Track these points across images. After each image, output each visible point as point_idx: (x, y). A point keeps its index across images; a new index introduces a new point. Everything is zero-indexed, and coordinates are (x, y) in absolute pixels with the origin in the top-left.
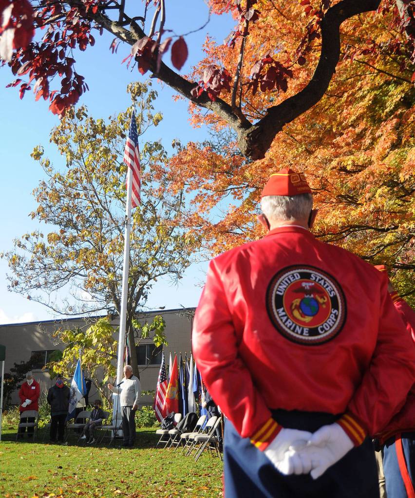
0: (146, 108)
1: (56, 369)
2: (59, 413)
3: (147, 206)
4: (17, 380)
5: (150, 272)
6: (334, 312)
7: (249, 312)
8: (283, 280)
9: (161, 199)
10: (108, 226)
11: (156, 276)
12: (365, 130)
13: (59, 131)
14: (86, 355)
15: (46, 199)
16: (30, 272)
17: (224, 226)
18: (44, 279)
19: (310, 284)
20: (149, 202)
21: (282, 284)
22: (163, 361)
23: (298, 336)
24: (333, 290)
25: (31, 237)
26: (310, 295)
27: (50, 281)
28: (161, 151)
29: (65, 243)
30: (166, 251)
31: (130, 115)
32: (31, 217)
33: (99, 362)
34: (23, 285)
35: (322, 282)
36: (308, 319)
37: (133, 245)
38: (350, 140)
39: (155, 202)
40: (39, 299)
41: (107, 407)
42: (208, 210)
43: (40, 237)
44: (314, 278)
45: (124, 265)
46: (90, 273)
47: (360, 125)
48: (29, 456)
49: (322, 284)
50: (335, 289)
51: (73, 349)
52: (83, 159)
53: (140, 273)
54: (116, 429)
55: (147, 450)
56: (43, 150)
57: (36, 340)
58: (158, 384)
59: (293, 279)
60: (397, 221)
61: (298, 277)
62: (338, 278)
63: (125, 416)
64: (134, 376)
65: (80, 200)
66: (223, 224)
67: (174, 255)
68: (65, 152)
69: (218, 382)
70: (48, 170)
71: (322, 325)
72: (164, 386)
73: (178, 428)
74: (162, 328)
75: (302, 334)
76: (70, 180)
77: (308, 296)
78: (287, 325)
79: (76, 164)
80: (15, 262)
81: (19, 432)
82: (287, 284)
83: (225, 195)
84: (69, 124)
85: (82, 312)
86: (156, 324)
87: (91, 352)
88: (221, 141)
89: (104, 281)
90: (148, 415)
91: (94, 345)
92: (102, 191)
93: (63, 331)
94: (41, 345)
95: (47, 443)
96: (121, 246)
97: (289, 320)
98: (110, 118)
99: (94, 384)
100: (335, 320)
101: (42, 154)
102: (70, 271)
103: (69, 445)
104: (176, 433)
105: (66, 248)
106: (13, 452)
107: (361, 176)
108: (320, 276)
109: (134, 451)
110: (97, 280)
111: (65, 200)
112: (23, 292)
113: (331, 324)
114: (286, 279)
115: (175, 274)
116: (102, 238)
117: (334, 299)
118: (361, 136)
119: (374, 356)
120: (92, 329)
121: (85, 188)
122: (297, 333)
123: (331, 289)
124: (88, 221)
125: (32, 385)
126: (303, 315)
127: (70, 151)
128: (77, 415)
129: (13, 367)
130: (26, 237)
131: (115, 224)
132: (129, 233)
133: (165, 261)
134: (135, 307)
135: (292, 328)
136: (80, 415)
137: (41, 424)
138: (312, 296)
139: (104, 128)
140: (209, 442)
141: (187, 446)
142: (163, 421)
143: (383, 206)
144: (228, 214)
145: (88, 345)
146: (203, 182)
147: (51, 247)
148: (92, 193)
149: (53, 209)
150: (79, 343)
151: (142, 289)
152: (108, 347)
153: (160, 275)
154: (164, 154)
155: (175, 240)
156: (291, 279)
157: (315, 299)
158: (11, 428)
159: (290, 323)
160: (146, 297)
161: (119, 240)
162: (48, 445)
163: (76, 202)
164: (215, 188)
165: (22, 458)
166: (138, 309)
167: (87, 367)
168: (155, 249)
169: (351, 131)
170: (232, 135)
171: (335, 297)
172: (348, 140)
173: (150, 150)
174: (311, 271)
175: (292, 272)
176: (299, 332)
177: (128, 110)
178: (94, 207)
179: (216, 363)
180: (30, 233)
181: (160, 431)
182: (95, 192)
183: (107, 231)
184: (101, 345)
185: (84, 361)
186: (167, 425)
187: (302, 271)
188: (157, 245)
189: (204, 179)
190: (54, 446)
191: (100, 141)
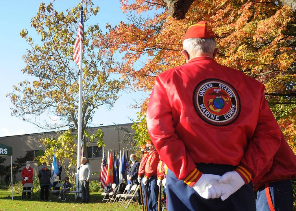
0: (89, 4)
1: (41, 161)
2: (45, 184)
3: (91, 64)
4: (18, 167)
5: (94, 104)
6: (233, 107)
7: (183, 106)
8: (203, 87)
9: (99, 60)
10: (68, 77)
11: (98, 106)
12: (230, 11)
13: (36, 20)
14: (58, 152)
15: (31, 61)
16: (23, 105)
17: (143, 71)
18: (32, 109)
19: (219, 90)
20: (92, 62)
21: (202, 90)
22: (104, 155)
23: (212, 120)
24: (232, 94)
25: (23, 84)
26: (219, 97)
27: (36, 110)
28: (98, 31)
29: (43, 87)
30: (103, 91)
31: (79, 9)
32: (22, 72)
33: (66, 156)
34: (20, 112)
35: (226, 89)
36: (218, 111)
37: (84, 87)
38: (221, 18)
39: (96, 62)
40: (30, 120)
41: (72, 181)
42: (132, 63)
43: (28, 84)
44: (221, 87)
45: (79, 99)
46: (59, 105)
47: (227, 8)
48: (30, 207)
49: (226, 90)
50: (233, 93)
51: (50, 149)
52: (52, 36)
53: (88, 104)
54: (78, 193)
55: (97, 204)
56: (27, 32)
57: (29, 145)
58: (102, 167)
59: (208, 87)
60: (251, 66)
61: (211, 86)
62: (235, 86)
63: (83, 185)
64: (87, 163)
65: (51, 61)
66: (143, 70)
67: (108, 93)
68: (40, 33)
69: (165, 148)
70: (31, 44)
71: (227, 114)
72: (105, 169)
73: (115, 192)
74: (102, 136)
75: (215, 119)
76: (45, 50)
77: (218, 97)
78: (205, 114)
79: (48, 40)
80: (14, 99)
81: (23, 195)
82: (205, 90)
83: (143, 54)
84: (42, 15)
85: (55, 128)
86: (98, 134)
87: (60, 151)
88: (135, 23)
89: (68, 109)
90: (95, 185)
91: (63, 146)
92: (64, 56)
93: (44, 139)
94: (31, 148)
95: (39, 201)
96: (77, 88)
97: (207, 111)
98: (67, 11)
99: (64, 168)
100: (234, 111)
101: (27, 34)
102: (47, 104)
103: (52, 202)
104: (113, 194)
105: (44, 90)
106: (20, 205)
107: (228, 39)
108: (224, 85)
109: (89, 204)
110: (63, 108)
111: (42, 61)
112: (20, 116)
113: (232, 113)
114: (204, 87)
115: (109, 104)
116: (65, 84)
117: (233, 99)
118: (227, 15)
119: (256, 132)
120: (61, 137)
121: (54, 54)
122: (212, 119)
123: (231, 93)
124: (56, 74)
125: (29, 169)
126: (215, 108)
127: (44, 32)
128: (55, 186)
129: (16, 160)
130: (20, 84)
131: (72, 75)
132: (82, 81)
133: (103, 97)
134: (86, 125)
135: (209, 116)
136: (57, 186)
137: (34, 191)
138: (220, 97)
139: (64, 17)
140: (133, 199)
141: (120, 201)
142: (105, 188)
143: (242, 57)
144: (146, 64)
145: (59, 146)
146: (130, 46)
147: (35, 90)
148: (58, 57)
149: (35, 67)
150: (54, 145)
151: (89, 114)
152: (71, 148)
153: (100, 105)
154: (101, 32)
155: (108, 84)
156: (207, 87)
157: (222, 99)
158: (18, 193)
159: (207, 113)
160: (92, 118)
161: (76, 85)
162: (40, 202)
163: (49, 63)
164: (137, 50)
165: (27, 208)
166: (88, 125)
167: (59, 159)
168: (97, 89)
169: (221, 12)
170: (142, 20)
171: (234, 98)
172: (219, 17)
173: (92, 30)
174: (219, 83)
175: (207, 83)
176: (213, 118)
177: (78, 5)
178: (60, 65)
179: (164, 136)
180: (22, 81)
181: (104, 194)
182: (60, 57)
183: (68, 80)
184: (67, 146)
185: (57, 155)
186: (108, 190)
187: (213, 82)
188: (98, 87)
189: (130, 44)
190: (43, 202)
191: (61, 25)
